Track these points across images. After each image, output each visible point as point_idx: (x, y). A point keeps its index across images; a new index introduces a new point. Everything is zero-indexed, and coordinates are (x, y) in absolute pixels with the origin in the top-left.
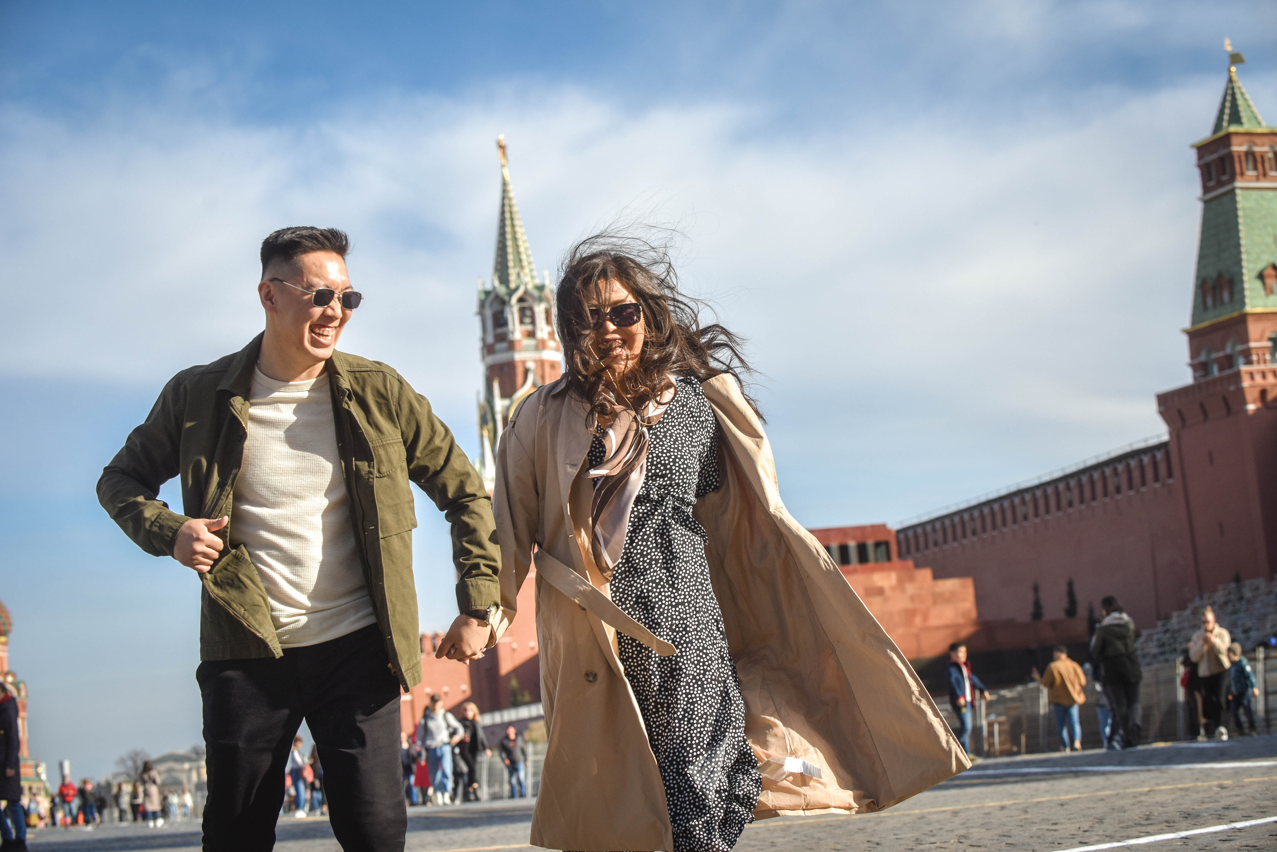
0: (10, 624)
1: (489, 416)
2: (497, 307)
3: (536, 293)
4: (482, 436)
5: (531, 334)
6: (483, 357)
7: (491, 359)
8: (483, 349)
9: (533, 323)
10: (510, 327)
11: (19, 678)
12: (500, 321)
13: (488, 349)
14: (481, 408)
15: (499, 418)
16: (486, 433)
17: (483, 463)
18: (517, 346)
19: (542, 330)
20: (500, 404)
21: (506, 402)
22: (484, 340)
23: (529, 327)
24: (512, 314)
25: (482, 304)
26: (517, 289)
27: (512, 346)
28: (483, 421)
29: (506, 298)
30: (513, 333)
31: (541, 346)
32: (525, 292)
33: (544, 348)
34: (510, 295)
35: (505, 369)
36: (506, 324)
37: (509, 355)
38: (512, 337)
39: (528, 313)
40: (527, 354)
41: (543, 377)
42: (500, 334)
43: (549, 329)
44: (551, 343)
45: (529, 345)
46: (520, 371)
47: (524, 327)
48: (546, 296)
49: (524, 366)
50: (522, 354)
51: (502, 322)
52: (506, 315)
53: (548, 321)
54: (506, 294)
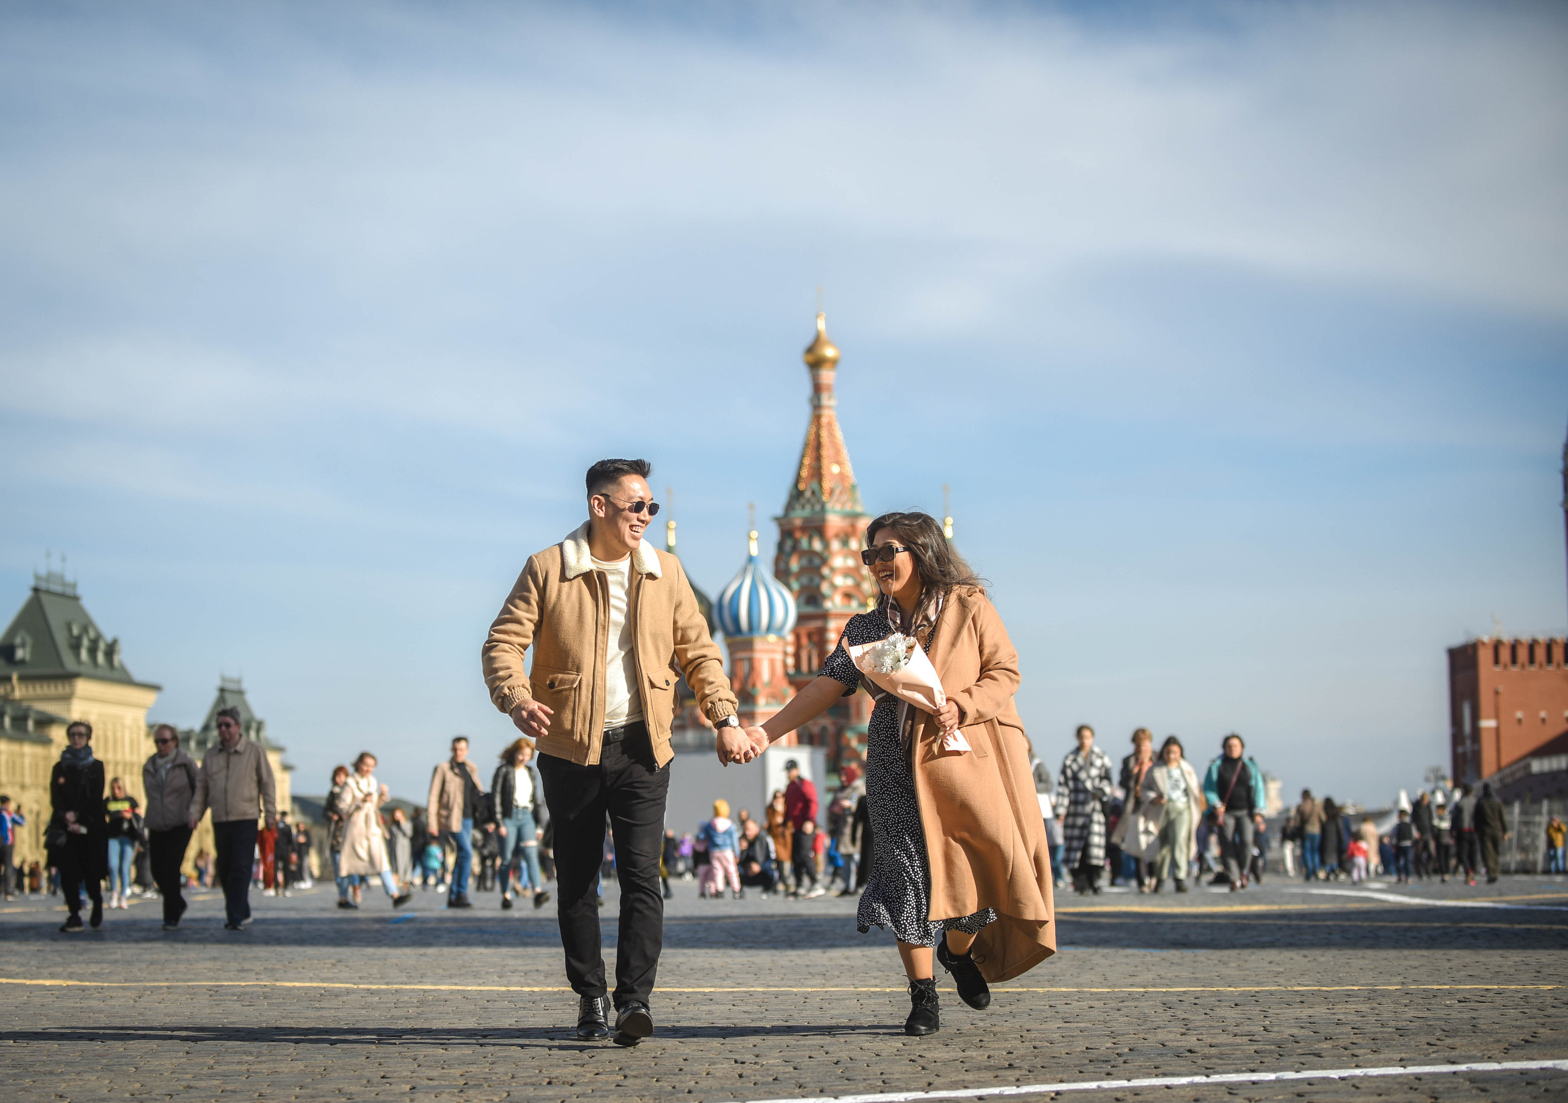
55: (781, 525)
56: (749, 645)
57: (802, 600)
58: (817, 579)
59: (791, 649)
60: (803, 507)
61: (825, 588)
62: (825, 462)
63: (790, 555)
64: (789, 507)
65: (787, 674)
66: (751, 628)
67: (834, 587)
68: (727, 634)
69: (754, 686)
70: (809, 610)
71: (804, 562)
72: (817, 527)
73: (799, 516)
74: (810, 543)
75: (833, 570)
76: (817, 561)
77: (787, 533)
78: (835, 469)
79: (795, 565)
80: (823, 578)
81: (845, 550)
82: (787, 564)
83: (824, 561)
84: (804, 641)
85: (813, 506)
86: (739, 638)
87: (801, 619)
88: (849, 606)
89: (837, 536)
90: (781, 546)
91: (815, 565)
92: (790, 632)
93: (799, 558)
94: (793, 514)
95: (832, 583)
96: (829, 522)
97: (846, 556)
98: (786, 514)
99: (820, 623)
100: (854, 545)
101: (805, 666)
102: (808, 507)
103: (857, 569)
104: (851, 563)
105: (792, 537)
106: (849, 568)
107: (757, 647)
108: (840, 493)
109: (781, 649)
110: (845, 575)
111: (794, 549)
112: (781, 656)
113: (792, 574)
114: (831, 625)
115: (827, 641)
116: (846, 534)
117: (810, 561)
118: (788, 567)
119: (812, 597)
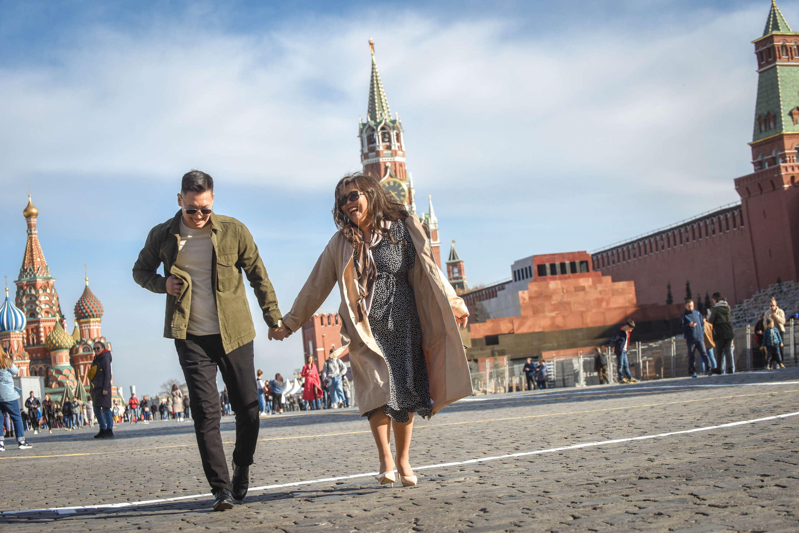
0: (102, 311)
2: (370, 133)
3: (391, 125)
5: (389, 148)
6: (362, 161)
7: (366, 162)
8: (361, 156)
9: (390, 141)
10: (377, 144)
11: (107, 341)
12: (371, 140)
13: (365, 156)
18: (381, 155)
19: (395, 145)
22: (362, 151)
23: (388, 144)
24: (378, 136)
25: (361, 131)
26: (380, 122)
27: (378, 154)
29: (375, 127)
30: (379, 146)
31: (394, 154)
32: (385, 124)
33: (396, 155)
34: (377, 126)
35: (375, 167)
36: (375, 142)
37: (376, 159)
38: (378, 149)
39: (387, 136)
40: (387, 158)
41: (395, 171)
42: (372, 147)
43: (399, 144)
44: (400, 153)
45: (388, 154)
46: (383, 168)
47: (384, 144)
48: (397, 126)
49: (385, 165)
50: (384, 159)
51: (373, 141)
52: (375, 137)
53: (398, 140)
54: (375, 125)
55: (17, 284)
56: (8, 335)
57: (28, 316)
58: (34, 306)
59: (25, 336)
60: (26, 276)
61: (38, 309)
62: (35, 258)
63: (22, 297)
64: (21, 276)
65: (24, 347)
66: (9, 329)
67: (42, 309)
70: (32, 319)
71: (28, 299)
72: (33, 285)
73: (25, 281)
74: (30, 292)
75: (40, 302)
76: (34, 299)
77: (20, 287)
78: (39, 260)
79: (24, 301)
80: (37, 305)
81: (45, 293)
82: (21, 300)
83: (37, 299)
84: (30, 332)
85: (30, 276)
86: (3, 332)
87: (28, 323)
88: (48, 316)
89: (41, 287)
90: (18, 293)
91: (33, 300)
92: (25, 329)
93: (26, 298)
94: (22, 279)
95: (41, 307)
96: (38, 282)
97: (46, 296)
98: (19, 280)
99: (36, 325)
100: (48, 291)
101: (31, 343)
102: (29, 276)
103: (50, 301)
104: (47, 298)
105: (22, 289)
106: (47, 301)
107: (12, 336)
108: (42, 270)
109: (21, 336)
110: (46, 304)
111: (24, 294)
112: (21, 339)
113: (23, 304)
114: (41, 325)
115: (40, 332)
116: (45, 286)
117: (31, 299)
118: (22, 302)
119: (32, 314)
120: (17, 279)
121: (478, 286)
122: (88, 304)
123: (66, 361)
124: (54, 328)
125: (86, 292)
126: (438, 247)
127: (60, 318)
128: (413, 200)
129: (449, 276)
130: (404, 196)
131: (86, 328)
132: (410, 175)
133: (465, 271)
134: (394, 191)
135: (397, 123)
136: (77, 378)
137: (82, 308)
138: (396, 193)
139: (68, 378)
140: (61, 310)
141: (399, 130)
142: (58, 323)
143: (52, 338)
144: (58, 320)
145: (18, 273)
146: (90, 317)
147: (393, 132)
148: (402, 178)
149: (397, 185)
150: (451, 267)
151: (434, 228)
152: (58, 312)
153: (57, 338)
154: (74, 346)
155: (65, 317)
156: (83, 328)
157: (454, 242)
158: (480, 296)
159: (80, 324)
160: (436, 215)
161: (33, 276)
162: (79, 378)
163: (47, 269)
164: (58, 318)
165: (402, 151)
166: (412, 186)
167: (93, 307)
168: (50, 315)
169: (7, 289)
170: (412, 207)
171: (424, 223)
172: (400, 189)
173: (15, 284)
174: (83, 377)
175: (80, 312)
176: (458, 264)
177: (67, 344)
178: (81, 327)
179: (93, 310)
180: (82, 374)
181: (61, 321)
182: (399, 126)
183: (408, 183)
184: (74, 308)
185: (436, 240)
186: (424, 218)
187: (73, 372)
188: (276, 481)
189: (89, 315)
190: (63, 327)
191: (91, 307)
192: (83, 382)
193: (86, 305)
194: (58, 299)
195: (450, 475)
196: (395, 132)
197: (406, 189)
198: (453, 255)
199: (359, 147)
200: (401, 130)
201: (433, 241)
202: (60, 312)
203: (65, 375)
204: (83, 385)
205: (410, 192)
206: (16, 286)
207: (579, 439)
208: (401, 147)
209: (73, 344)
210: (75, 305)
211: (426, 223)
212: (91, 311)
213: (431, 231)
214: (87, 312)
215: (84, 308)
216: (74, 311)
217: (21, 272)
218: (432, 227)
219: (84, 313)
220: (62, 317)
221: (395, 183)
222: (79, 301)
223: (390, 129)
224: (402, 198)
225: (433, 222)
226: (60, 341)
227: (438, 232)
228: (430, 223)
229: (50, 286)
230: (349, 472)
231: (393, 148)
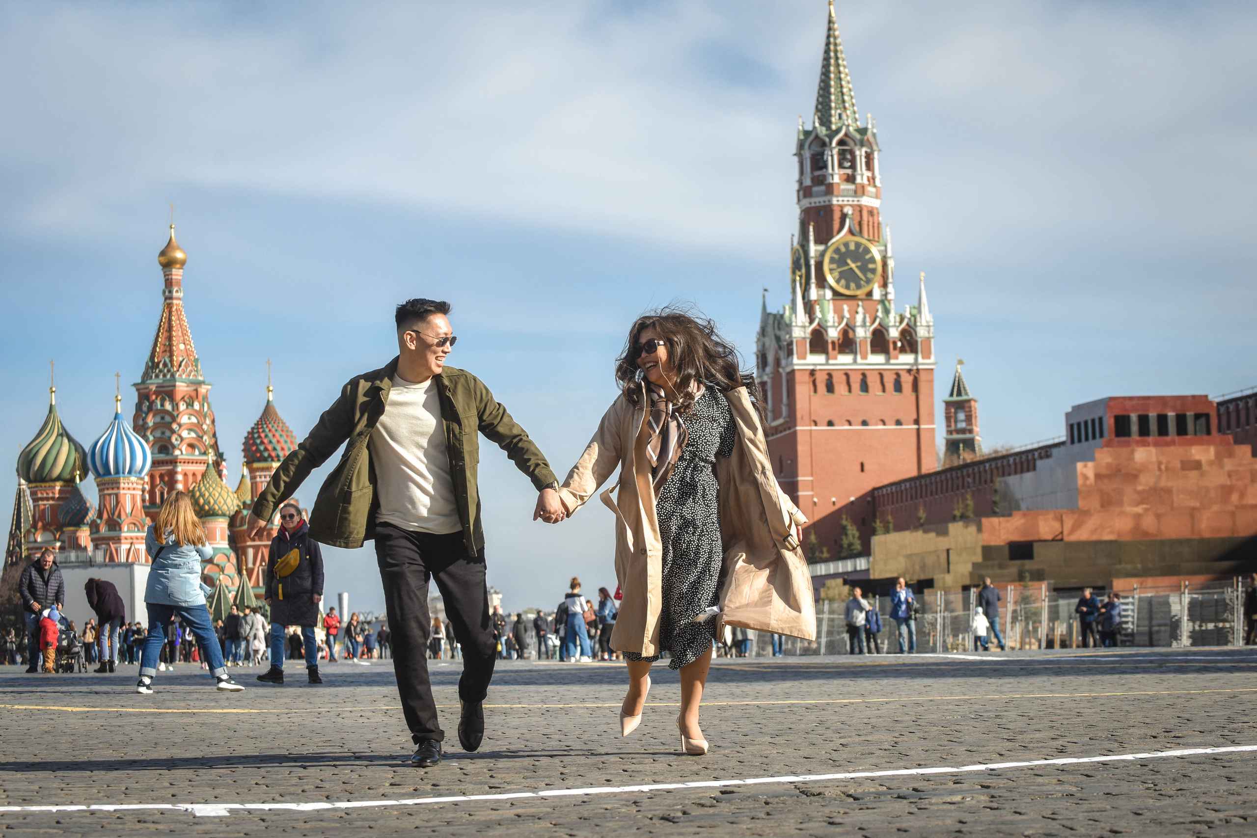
1: (802, 261)
2: (816, 149)
3: (858, 136)
4: (794, 281)
5: (851, 179)
6: (799, 200)
7: (806, 203)
8: (798, 191)
9: (853, 167)
10: (830, 170)
12: (819, 163)
13: (805, 192)
14: (794, 252)
15: (812, 262)
16: (798, 278)
17: (794, 309)
18: (835, 192)
19: (862, 175)
20: (814, 249)
21: (821, 248)
22: (800, 182)
23: (849, 171)
24: (832, 156)
25: (801, 145)
26: (838, 131)
27: (830, 190)
28: (796, 266)
29: (827, 140)
30: (832, 175)
31: (860, 191)
32: (846, 135)
33: (863, 194)
34: (831, 138)
35: (822, 213)
36: (825, 167)
37: (826, 198)
38: (831, 181)
39: (849, 157)
40: (846, 199)
41: (860, 224)
42: (819, 176)
43: (869, 174)
44: (871, 189)
45: (848, 190)
46: (837, 216)
47: (843, 171)
48: (868, 140)
49: (842, 211)
50: (840, 199)
51: (821, 164)
52: (825, 157)
53: (869, 166)
54: (827, 135)
55: (138, 390)
56: (116, 484)
57: (156, 451)
58: (168, 433)
59: (147, 487)
60: (157, 376)
61: (174, 439)
62: (175, 343)
63: (147, 414)
64: (146, 376)
65: (144, 507)
66: (117, 472)
67: (182, 439)
68: (98, 474)
69: (119, 516)
70: (162, 457)
71: (158, 419)
72: (168, 393)
73: (153, 384)
74: (162, 405)
75: (180, 425)
76: (168, 419)
77: (144, 396)
78: (182, 347)
79: (150, 421)
80: (173, 432)
81: (189, 411)
82: (144, 419)
83: (174, 419)
84: (158, 480)
85: (165, 376)
86: (107, 478)
87: (155, 463)
88: (193, 454)
89: (183, 399)
90: (139, 407)
91: (167, 421)
92: (147, 474)
93: (154, 416)
94: (149, 382)
95: (180, 436)
96: (177, 388)
97: (191, 415)
98: (143, 382)
99: (170, 467)
100: (197, 406)
101: (158, 500)
102: (161, 376)
103: (199, 425)
104: (194, 420)
105: (148, 400)
106: (193, 424)
107: (122, 485)
108: (187, 366)
109: (140, 487)
110: (190, 430)
111: (150, 409)
112: (141, 493)
113: (148, 428)
114: (179, 469)
115: (176, 482)
116: (191, 397)
117: (163, 418)
118: (145, 423)
119: (164, 447)
120: (139, 381)
121: (999, 449)
122: (270, 435)
123: (222, 539)
124: (204, 475)
125: (268, 413)
126: (932, 369)
127: (215, 458)
128: (890, 280)
129: (948, 426)
130: (873, 271)
131: (263, 479)
132: (887, 232)
133: (978, 419)
134: (854, 262)
135: (869, 133)
136: (240, 572)
137: (258, 441)
138: (859, 264)
139: (222, 570)
140: (219, 443)
141: (871, 148)
142: (211, 467)
143: (198, 494)
144: (211, 462)
145: (143, 369)
146: (273, 460)
147: (860, 150)
148: (871, 238)
149: (861, 250)
150: (953, 410)
151: (927, 335)
152: (212, 446)
153: (207, 494)
154: (237, 512)
155: (225, 457)
156: (258, 479)
157: (961, 362)
158: (1003, 467)
159: (252, 471)
160: (930, 311)
161: (169, 376)
162: (245, 572)
163: (196, 366)
164: (211, 457)
165: (875, 186)
166: (889, 254)
167: (278, 442)
168: (197, 452)
169: (119, 398)
170: (886, 294)
171: (908, 324)
172: (867, 257)
173: (134, 389)
174: (252, 570)
175: (254, 448)
176: (967, 405)
177: (225, 507)
178: (253, 478)
179: (278, 447)
180: (250, 565)
181: (217, 464)
182: (871, 139)
183: (883, 248)
184: (243, 440)
185: (929, 358)
186: (908, 315)
187: (234, 560)
188: (608, 781)
189: (270, 456)
190: (220, 476)
191: (274, 441)
192: (250, 580)
193: (266, 436)
194: (213, 422)
195: (934, 790)
196: (864, 150)
197: (878, 257)
198: (958, 387)
199: (796, 176)
200: (875, 147)
201: (923, 358)
202: (215, 446)
203: (218, 565)
204: (250, 585)
205: (885, 265)
206: (136, 394)
207: (1178, 741)
208: (874, 179)
209: (236, 508)
210: (246, 435)
211: (912, 324)
212: (275, 449)
213: (919, 340)
214: (266, 449)
215: (262, 443)
216: (242, 447)
217: (147, 368)
218: (922, 332)
219: (260, 452)
220: (220, 456)
221: (858, 245)
222: (253, 429)
223: (856, 144)
224: (870, 275)
225: (924, 323)
226: (212, 501)
227: (932, 341)
228: (918, 324)
229: (200, 398)
230: (745, 773)
231: (859, 180)
